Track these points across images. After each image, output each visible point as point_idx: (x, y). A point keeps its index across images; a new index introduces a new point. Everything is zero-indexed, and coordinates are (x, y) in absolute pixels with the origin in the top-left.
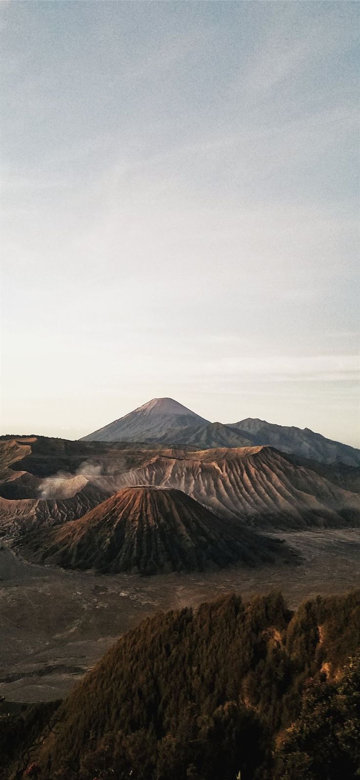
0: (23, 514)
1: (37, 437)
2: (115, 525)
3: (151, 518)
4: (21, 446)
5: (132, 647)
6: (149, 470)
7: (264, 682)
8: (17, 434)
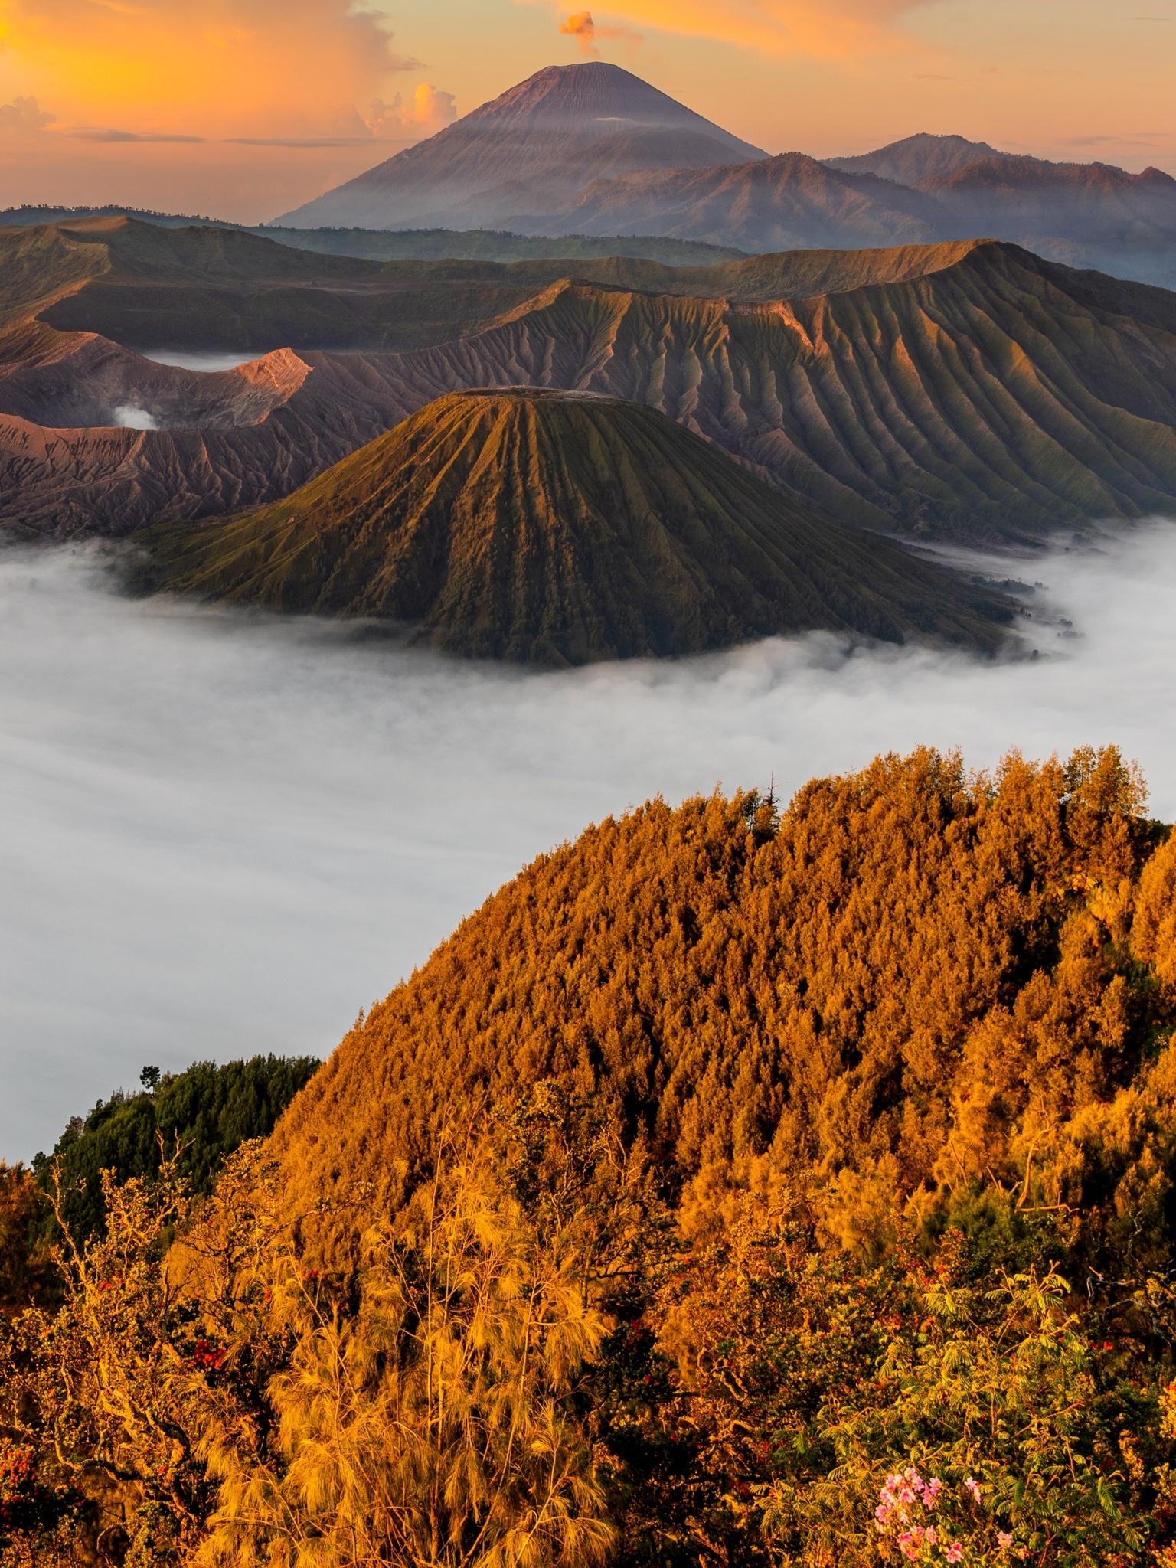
0: (95, 477)
1: (128, 211)
2: (412, 523)
3: (540, 502)
4: (72, 247)
5: (556, 909)
6: (533, 334)
7: (1048, 1049)
8: (58, 204)
